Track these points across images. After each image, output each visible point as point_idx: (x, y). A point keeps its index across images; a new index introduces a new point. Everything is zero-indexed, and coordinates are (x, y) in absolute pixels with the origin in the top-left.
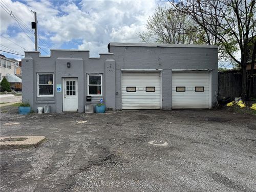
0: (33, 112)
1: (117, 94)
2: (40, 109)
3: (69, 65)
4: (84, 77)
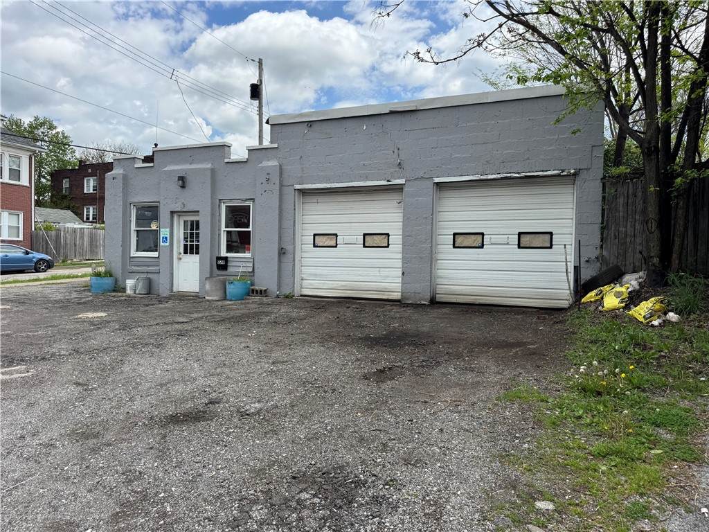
0: (118, 288)
1: (282, 252)
2: (130, 283)
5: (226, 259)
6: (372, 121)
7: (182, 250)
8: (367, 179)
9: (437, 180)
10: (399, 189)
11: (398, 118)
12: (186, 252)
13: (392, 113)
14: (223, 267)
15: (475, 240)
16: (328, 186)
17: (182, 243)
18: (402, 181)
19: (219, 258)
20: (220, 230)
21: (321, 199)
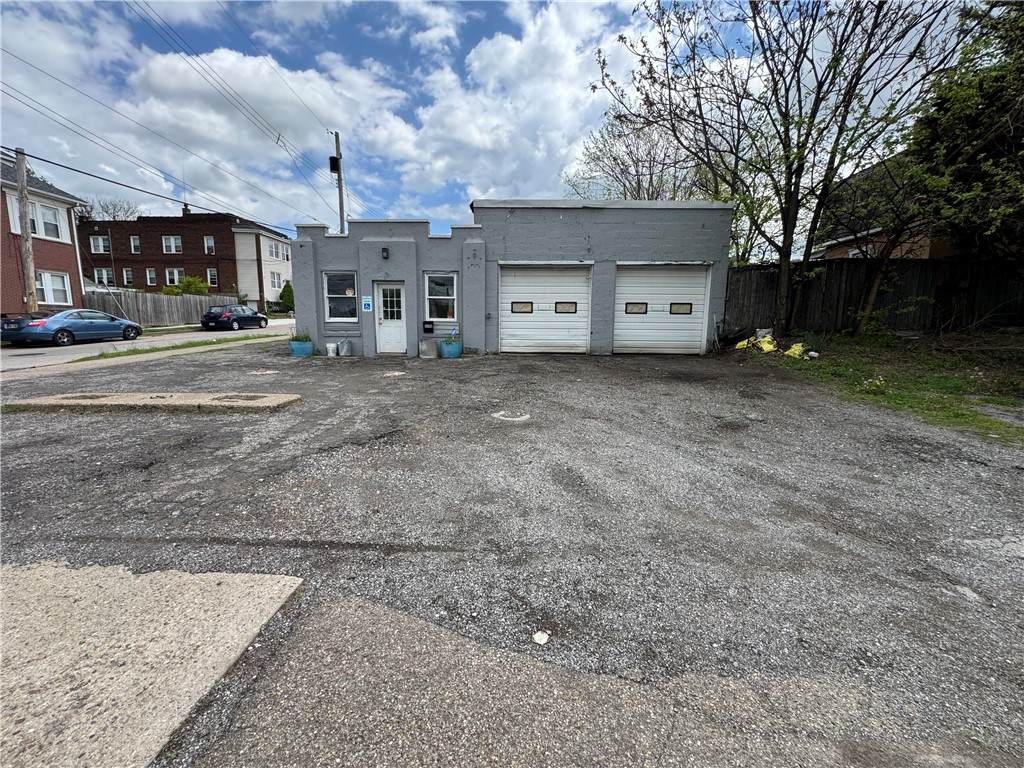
0: (318, 352)
1: (488, 317)
2: (331, 346)
3: (386, 253)
4: (418, 280)
5: (432, 323)
6: (568, 213)
7: (382, 316)
8: (563, 259)
9: (619, 263)
10: (588, 268)
11: (589, 212)
12: (386, 317)
13: (585, 208)
14: (431, 331)
15: (641, 308)
16: (530, 262)
17: (382, 309)
18: (593, 262)
19: (426, 323)
20: (424, 297)
21: (518, 273)
